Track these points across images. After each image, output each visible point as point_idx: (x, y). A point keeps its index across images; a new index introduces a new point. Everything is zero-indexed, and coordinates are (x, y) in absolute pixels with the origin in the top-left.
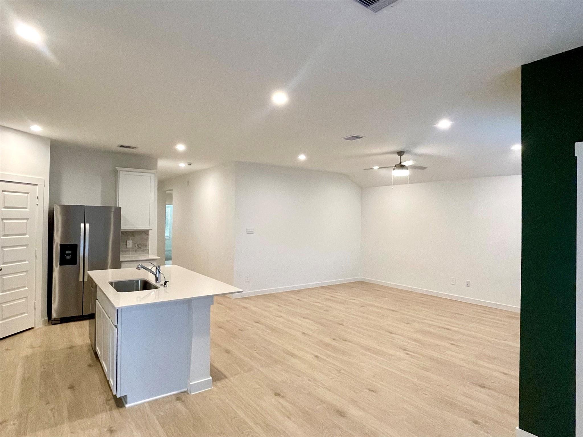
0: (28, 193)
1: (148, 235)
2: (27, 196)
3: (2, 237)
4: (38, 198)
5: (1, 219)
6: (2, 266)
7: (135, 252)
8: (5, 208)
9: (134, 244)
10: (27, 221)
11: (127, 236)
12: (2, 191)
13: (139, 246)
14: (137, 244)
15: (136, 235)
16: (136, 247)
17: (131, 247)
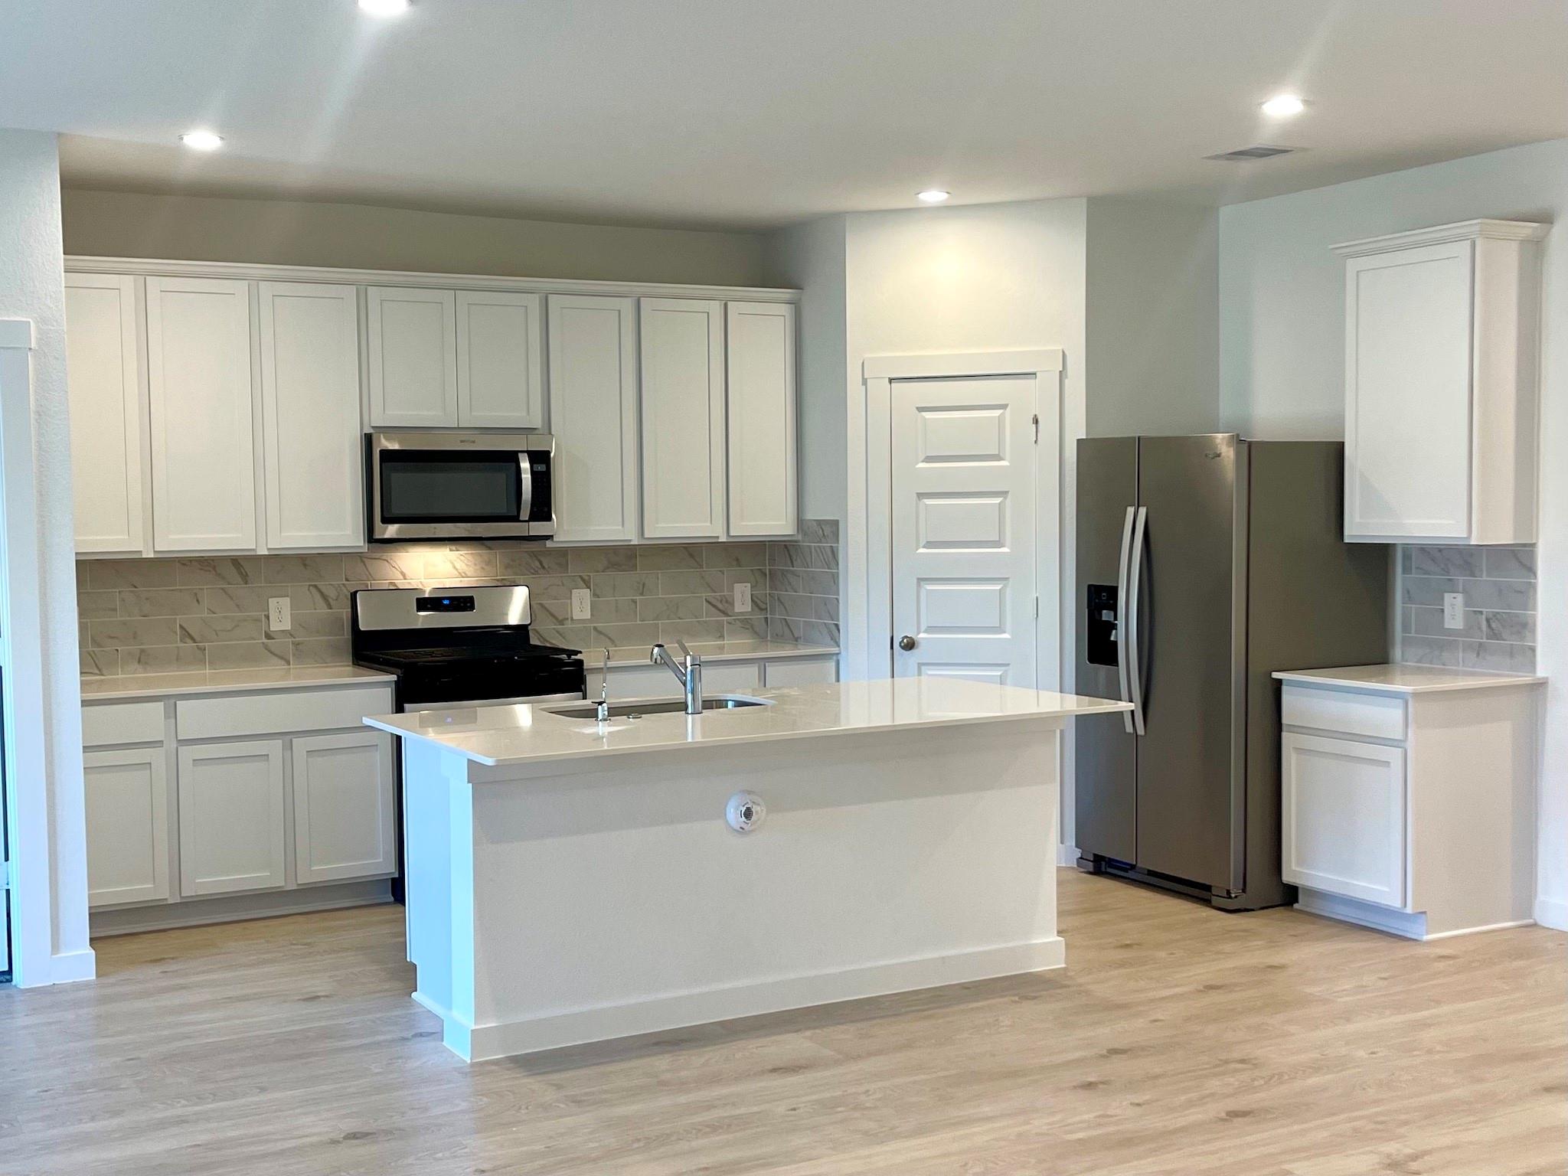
0: (1004, 407)
1: (1531, 570)
2: (1001, 419)
3: (921, 550)
4: (1036, 421)
5: (915, 495)
6: (922, 635)
7: (1478, 654)
8: (927, 462)
9: (1472, 615)
10: (1001, 499)
11: (1448, 573)
12: (917, 408)
13: (1494, 625)
14: (1484, 613)
15: (1481, 570)
16: (1482, 631)
17: (1461, 628)
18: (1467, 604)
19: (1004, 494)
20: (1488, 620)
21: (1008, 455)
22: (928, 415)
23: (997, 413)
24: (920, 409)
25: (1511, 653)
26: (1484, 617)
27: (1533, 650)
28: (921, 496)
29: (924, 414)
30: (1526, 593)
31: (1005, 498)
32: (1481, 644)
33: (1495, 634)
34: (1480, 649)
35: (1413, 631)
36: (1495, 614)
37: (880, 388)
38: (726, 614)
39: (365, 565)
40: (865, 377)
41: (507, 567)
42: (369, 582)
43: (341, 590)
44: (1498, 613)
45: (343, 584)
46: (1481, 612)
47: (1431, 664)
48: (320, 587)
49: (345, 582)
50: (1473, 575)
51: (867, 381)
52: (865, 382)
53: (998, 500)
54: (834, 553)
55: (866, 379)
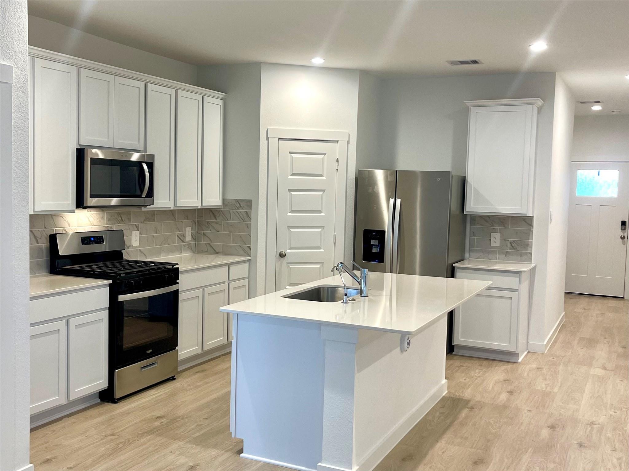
0: (325, 154)
1: (531, 225)
2: (323, 158)
3: (289, 214)
4: (337, 161)
5: (288, 190)
6: (288, 251)
7: (506, 256)
8: (292, 176)
9: (504, 241)
10: (322, 193)
11: (493, 225)
12: (289, 152)
13: (513, 245)
14: (509, 241)
15: (508, 225)
16: (508, 247)
17: (499, 246)
18: (501, 237)
19: (323, 191)
20: (510, 243)
21: (325, 174)
22: (293, 155)
23: (322, 156)
24: (291, 153)
25: (521, 255)
26: (509, 242)
27: (531, 254)
28: (290, 190)
29: (292, 155)
30: (529, 234)
31: (324, 193)
32: (507, 252)
33: (514, 248)
34: (507, 254)
35: (475, 247)
36: (514, 241)
37: (274, 141)
38: (183, 242)
39: (53, 219)
40: (269, 137)
41: (109, 220)
42: (54, 229)
43: (43, 233)
44: (515, 241)
45: (44, 230)
46: (508, 240)
47: (484, 259)
48: (33, 232)
49: (44, 229)
50: (504, 227)
51: (269, 139)
52: (268, 139)
53: (321, 193)
54: (248, 215)
55: (269, 138)
